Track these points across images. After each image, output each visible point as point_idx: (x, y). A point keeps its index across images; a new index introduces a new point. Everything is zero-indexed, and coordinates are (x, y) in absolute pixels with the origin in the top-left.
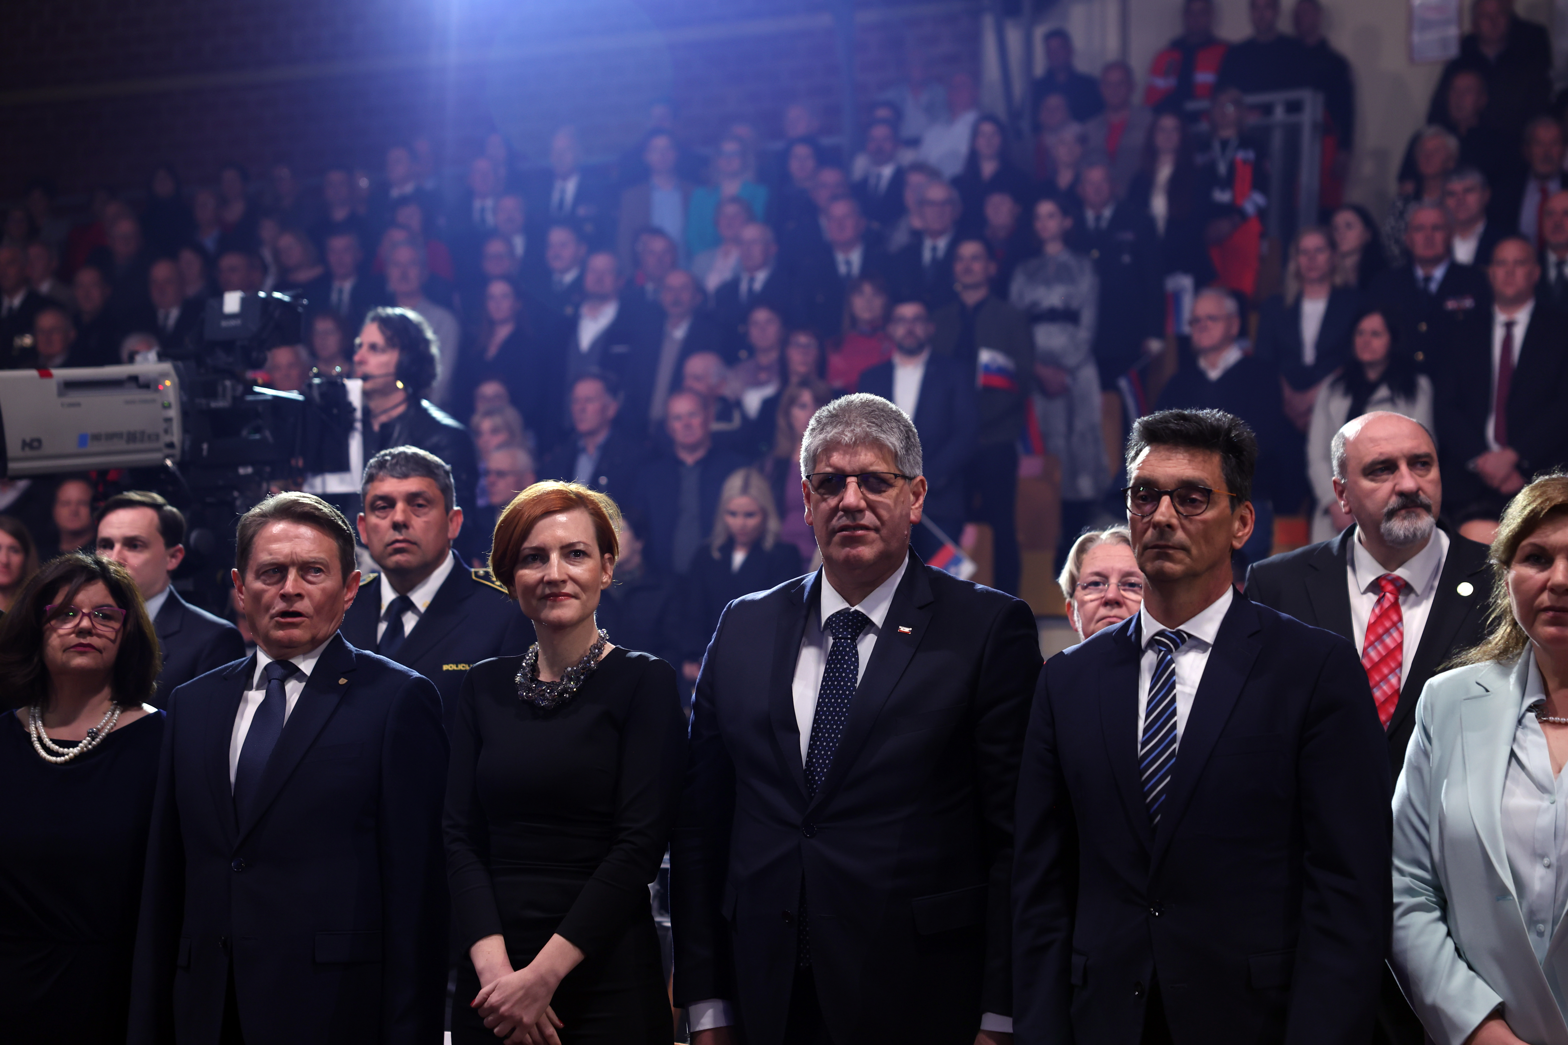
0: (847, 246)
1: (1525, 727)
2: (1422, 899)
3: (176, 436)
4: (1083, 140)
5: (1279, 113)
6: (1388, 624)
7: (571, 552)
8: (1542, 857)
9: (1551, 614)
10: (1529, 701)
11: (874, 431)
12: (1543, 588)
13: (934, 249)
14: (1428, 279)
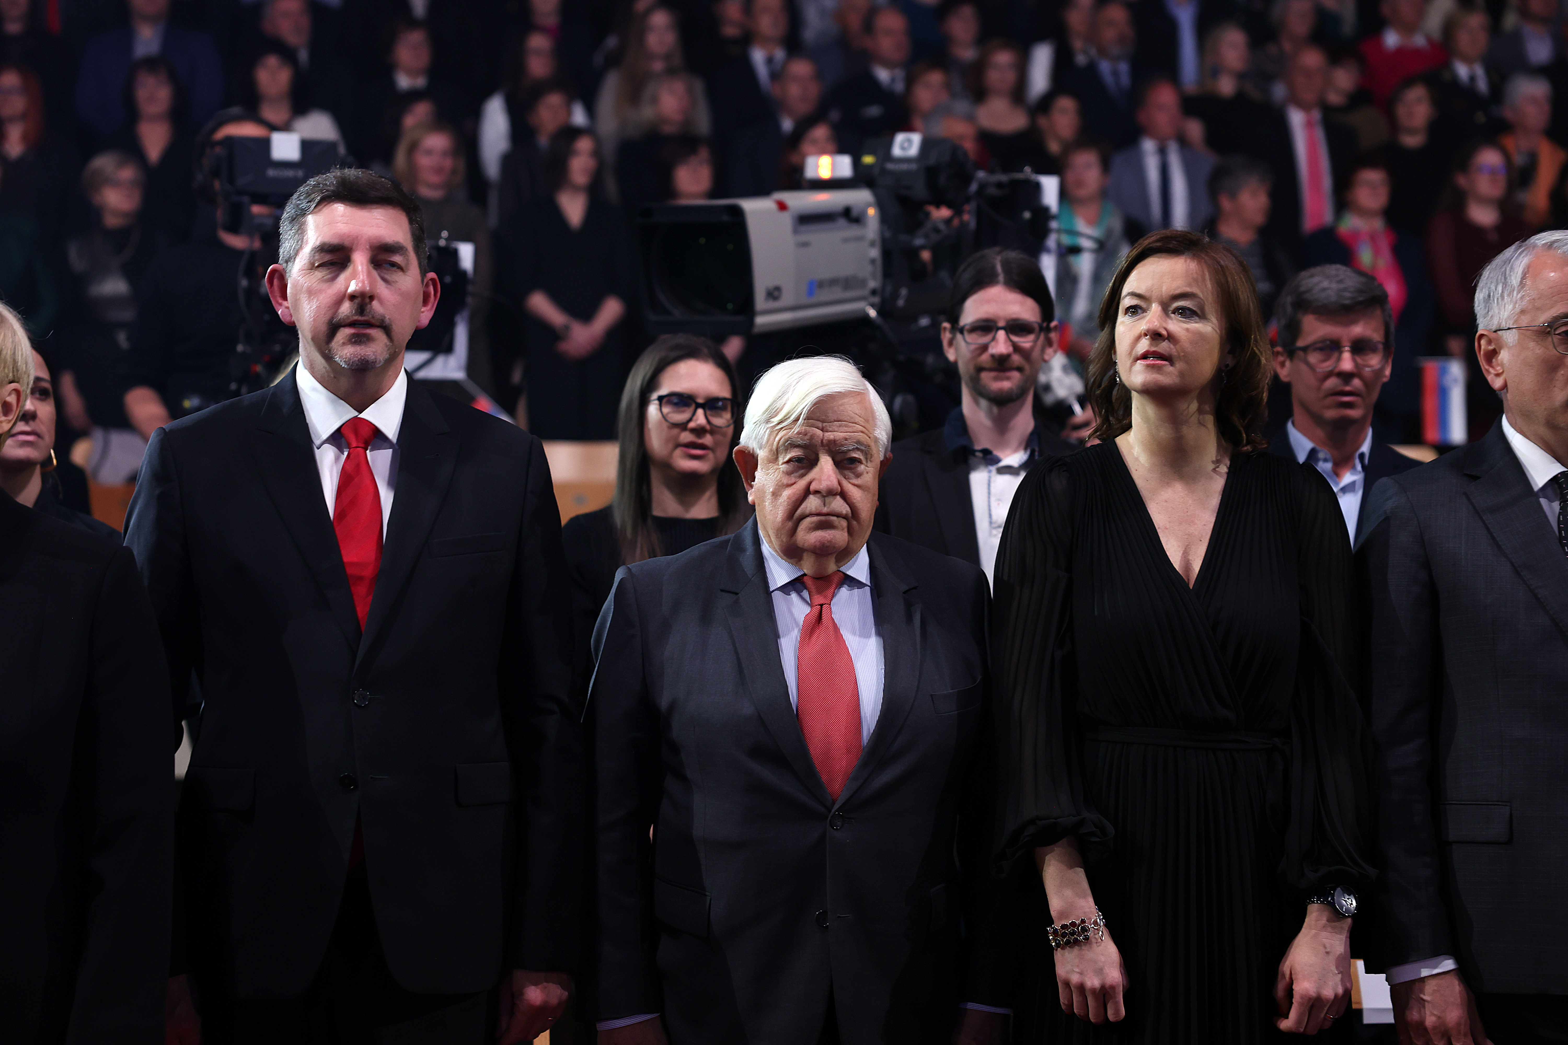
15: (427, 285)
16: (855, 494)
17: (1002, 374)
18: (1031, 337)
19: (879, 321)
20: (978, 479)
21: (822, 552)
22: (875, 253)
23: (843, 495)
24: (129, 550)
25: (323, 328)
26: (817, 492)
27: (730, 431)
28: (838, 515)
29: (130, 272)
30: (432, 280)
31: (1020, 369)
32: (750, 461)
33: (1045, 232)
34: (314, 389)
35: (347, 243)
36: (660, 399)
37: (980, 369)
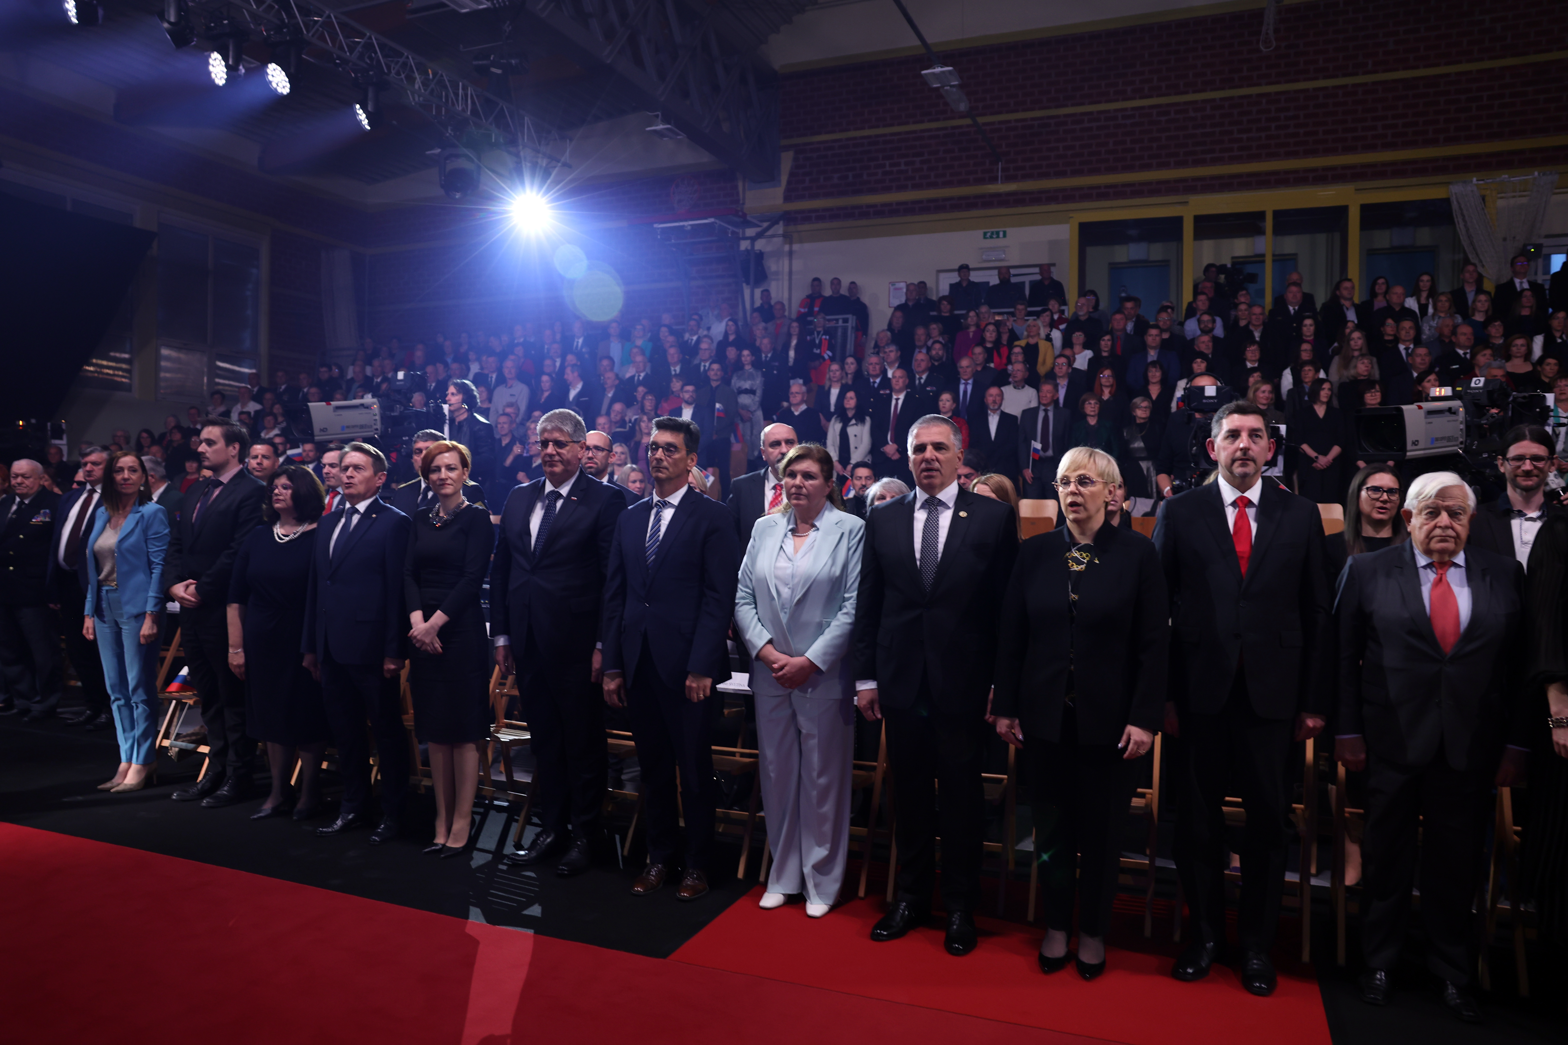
0: (675, 364)
1: (787, 537)
2: (748, 601)
3: (379, 426)
4: (766, 329)
5: (840, 322)
6: (777, 501)
7: (449, 468)
8: (787, 585)
9: (795, 495)
10: (791, 527)
11: (560, 425)
12: (793, 486)
13: (705, 366)
14: (874, 382)
15: (1270, 444)
16: (1458, 528)
17: (1528, 479)
18: (1543, 462)
19: (1464, 455)
20: (1515, 523)
21: (1442, 552)
22: (1462, 426)
23: (1452, 528)
24: (1153, 544)
25: (1229, 461)
26: (1440, 527)
27: (1398, 502)
28: (1450, 537)
29: (1144, 440)
30: (1272, 442)
31: (1537, 476)
32: (1409, 514)
33: (1548, 417)
34: (1225, 485)
35: (1239, 429)
36: (1367, 488)
37: (1516, 476)
